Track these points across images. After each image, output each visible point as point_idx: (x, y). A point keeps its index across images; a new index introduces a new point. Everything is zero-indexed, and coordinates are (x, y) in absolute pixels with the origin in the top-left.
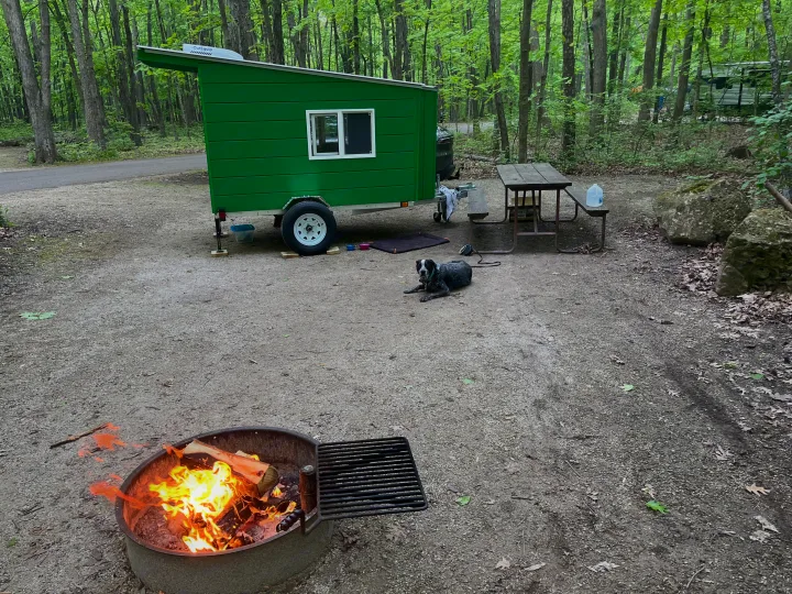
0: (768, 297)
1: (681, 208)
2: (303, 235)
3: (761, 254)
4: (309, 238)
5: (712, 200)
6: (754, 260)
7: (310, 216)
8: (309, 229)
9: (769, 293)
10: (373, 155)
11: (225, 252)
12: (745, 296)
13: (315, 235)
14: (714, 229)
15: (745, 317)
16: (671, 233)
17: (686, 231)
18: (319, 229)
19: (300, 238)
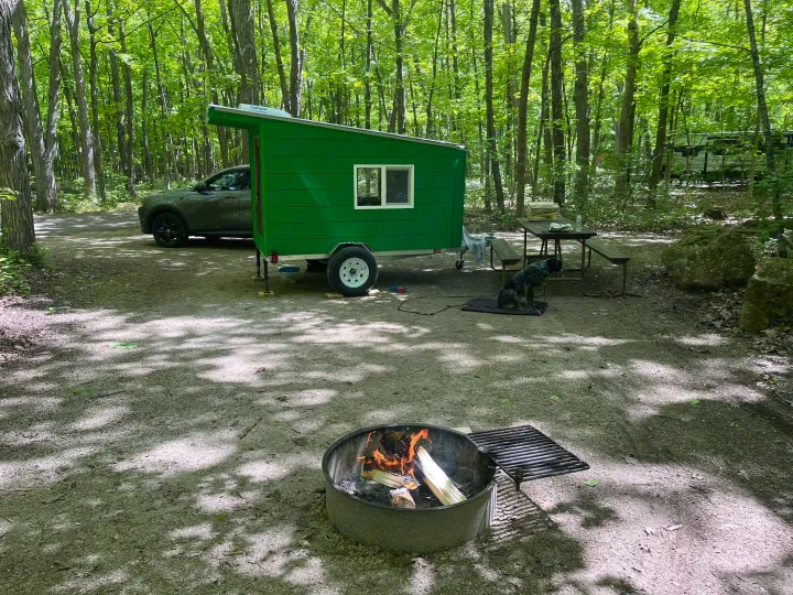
0: (787, 332)
1: (693, 257)
2: (347, 278)
3: (779, 294)
4: (353, 280)
5: (721, 251)
6: (773, 300)
7: (354, 261)
8: (353, 272)
9: (788, 328)
10: (411, 205)
11: (272, 293)
12: (767, 331)
13: (358, 277)
14: (724, 275)
15: (773, 348)
16: (685, 280)
17: (698, 277)
18: (362, 272)
19: (344, 280)
